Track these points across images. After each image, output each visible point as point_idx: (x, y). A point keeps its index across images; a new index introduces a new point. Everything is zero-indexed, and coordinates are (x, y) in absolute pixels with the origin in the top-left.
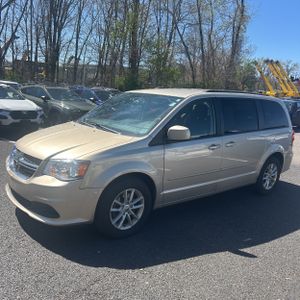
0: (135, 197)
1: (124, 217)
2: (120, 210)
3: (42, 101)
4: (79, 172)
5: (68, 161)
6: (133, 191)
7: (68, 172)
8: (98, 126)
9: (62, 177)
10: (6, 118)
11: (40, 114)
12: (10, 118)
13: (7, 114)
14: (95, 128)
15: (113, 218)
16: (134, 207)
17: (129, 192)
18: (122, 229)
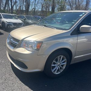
0: (63, 59)
1: (57, 68)
2: (56, 65)
3: (24, 20)
4: (37, 47)
5: (32, 41)
6: (62, 56)
7: (32, 47)
8: (45, 26)
9: (29, 49)
10: (11, 25)
11: (23, 24)
12: (13, 25)
13: (12, 24)
14: (44, 27)
15: (53, 69)
16: (62, 64)
17: (60, 57)
18: (57, 74)
